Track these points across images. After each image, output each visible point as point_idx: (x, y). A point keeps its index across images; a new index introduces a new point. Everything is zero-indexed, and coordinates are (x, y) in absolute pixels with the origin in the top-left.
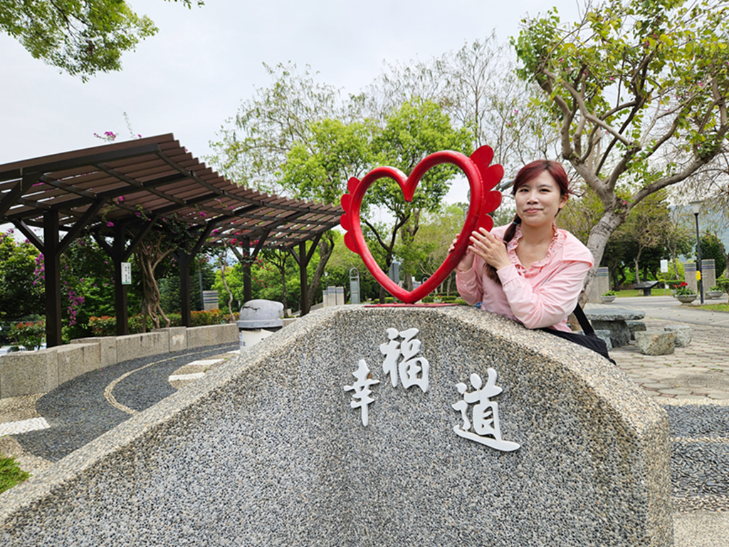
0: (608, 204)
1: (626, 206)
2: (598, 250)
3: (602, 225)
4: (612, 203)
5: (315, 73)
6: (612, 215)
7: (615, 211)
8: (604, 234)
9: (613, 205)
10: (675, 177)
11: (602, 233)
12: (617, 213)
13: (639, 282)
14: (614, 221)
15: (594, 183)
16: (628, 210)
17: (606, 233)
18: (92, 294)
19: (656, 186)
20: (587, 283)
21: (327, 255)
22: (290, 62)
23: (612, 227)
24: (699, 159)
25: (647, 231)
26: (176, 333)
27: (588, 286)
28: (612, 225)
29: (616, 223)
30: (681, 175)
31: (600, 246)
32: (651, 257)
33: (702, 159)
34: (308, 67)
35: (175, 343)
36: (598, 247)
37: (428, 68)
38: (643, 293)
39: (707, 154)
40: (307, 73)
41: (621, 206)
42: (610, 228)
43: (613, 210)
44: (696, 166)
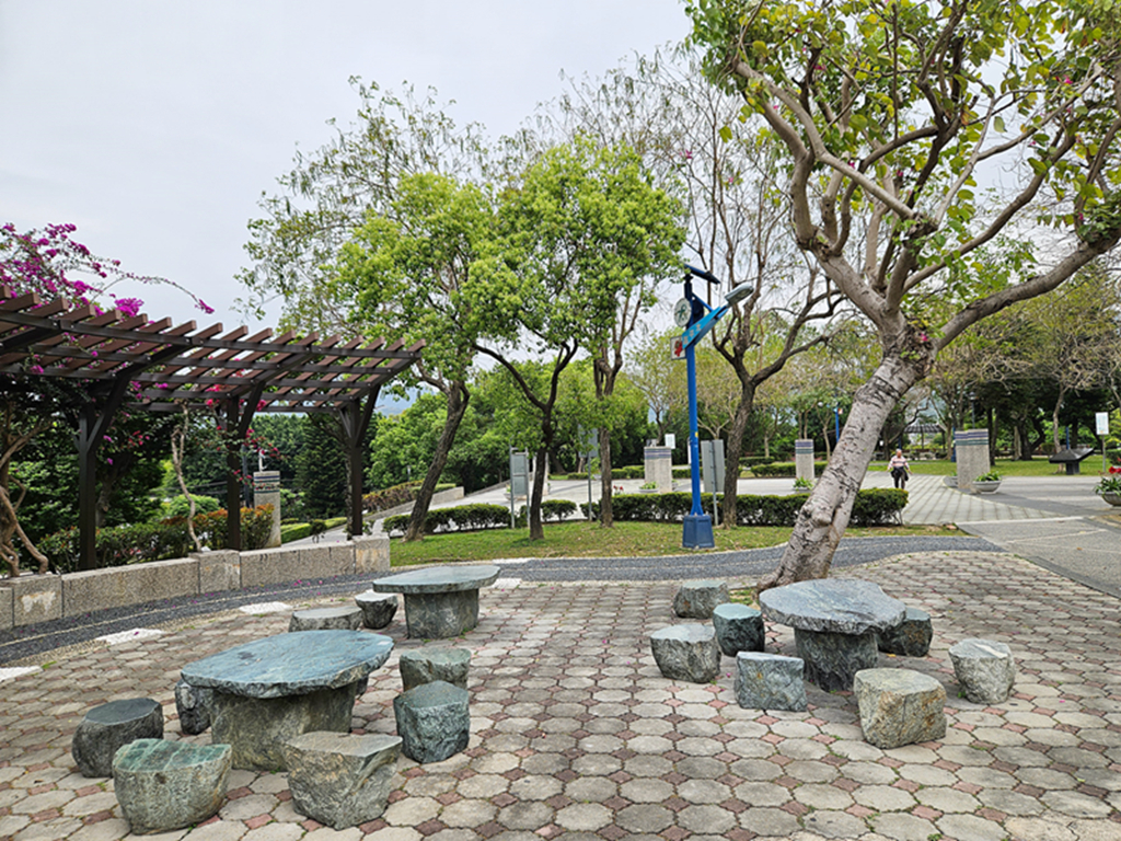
0: (890, 340)
1: (928, 346)
2: (864, 436)
3: (875, 384)
4: (896, 338)
5: (448, 102)
6: (897, 364)
7: (902, 356)
8: (878, 402)
9: (900, 343)
10: (1033, 282)
11: (874, 400)
12: (906, 360)
13: (1059, 449)
14: (901, 375)
15: (859, 297)
16: (933, 352)
17: (884, 401)
18: (33, 484)
19: (992, 302)
20: (839, 506)
21: (459, 414)
22: (405, 82)
23: (896, 388)
24: (1086, 243)
25: (1074, 362)
26: (32, 589)
27: (839, 510)
28: (896, 384)
29: (906, 379)
30: (1046, 280)
31: (868, 428)
32: (1085, 404)
33: (1091, 245)
34: (432, 91)
35: (28, 608)
36: (863, 430)
37: (627, 75)
38: (1065, 469)
39: (1101, 234)
40: (431, 102)
41: (915, 346)
42: (893, 390)
43: (900, 353)
44: (1079, 260)
